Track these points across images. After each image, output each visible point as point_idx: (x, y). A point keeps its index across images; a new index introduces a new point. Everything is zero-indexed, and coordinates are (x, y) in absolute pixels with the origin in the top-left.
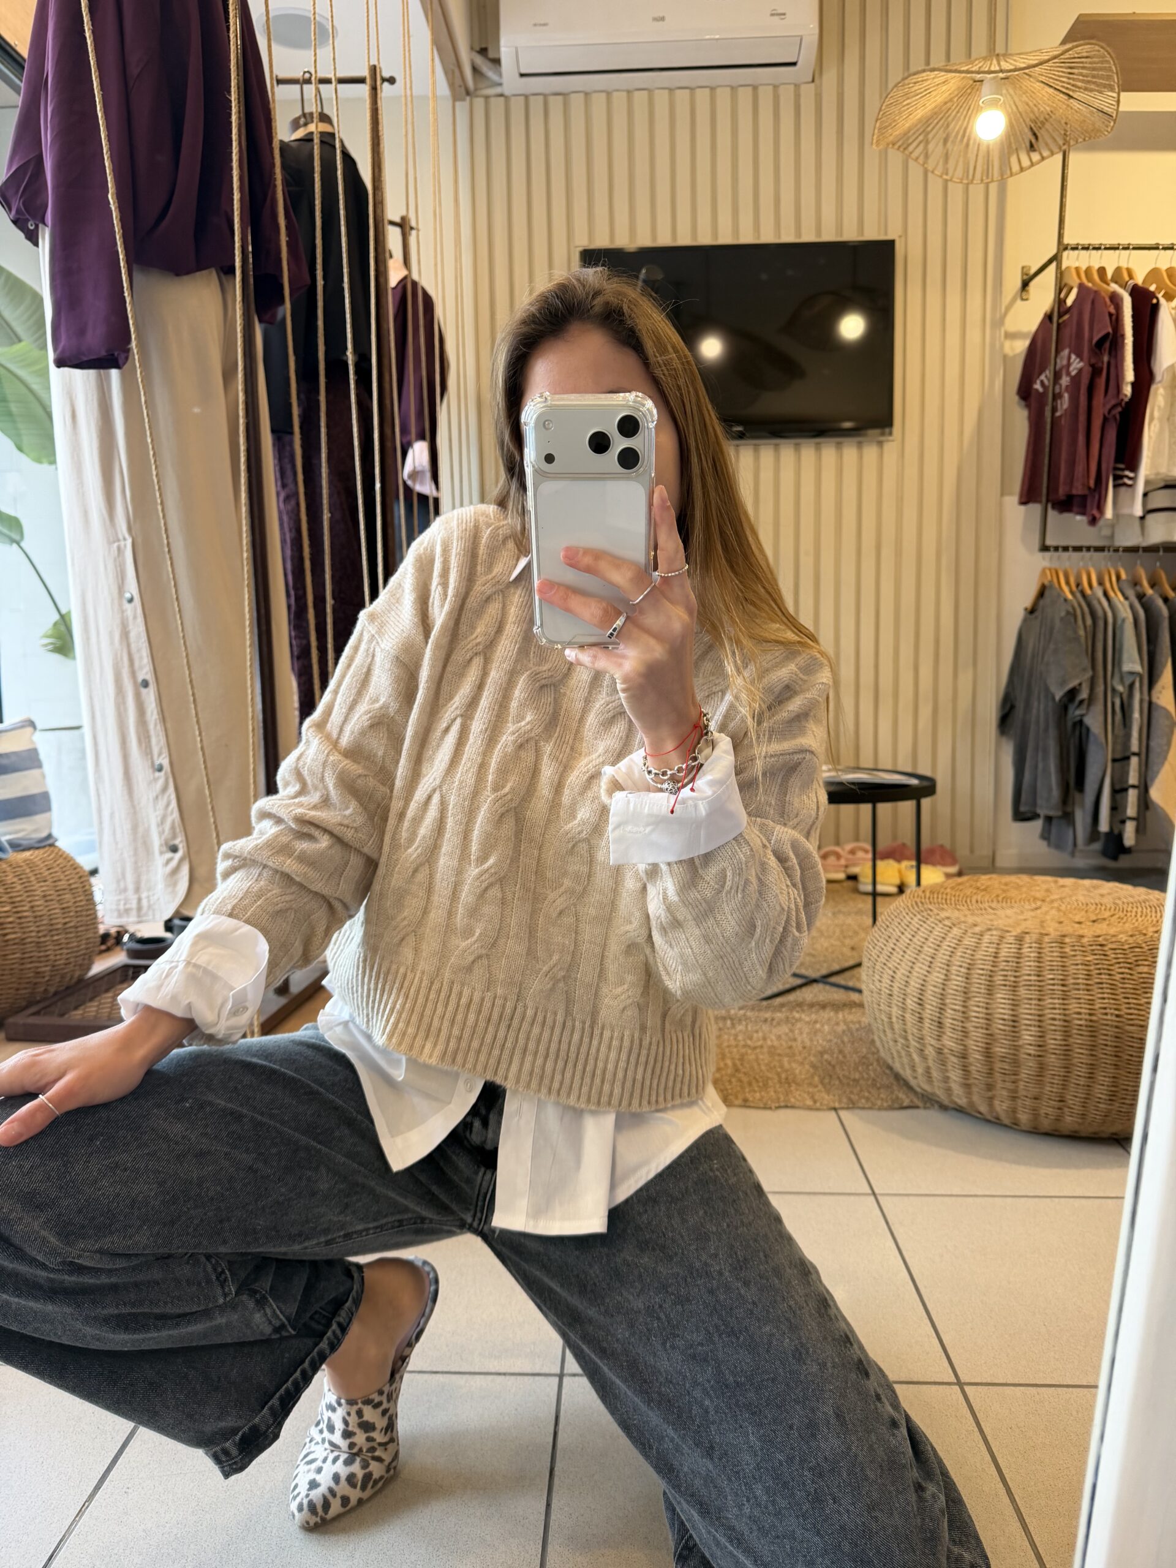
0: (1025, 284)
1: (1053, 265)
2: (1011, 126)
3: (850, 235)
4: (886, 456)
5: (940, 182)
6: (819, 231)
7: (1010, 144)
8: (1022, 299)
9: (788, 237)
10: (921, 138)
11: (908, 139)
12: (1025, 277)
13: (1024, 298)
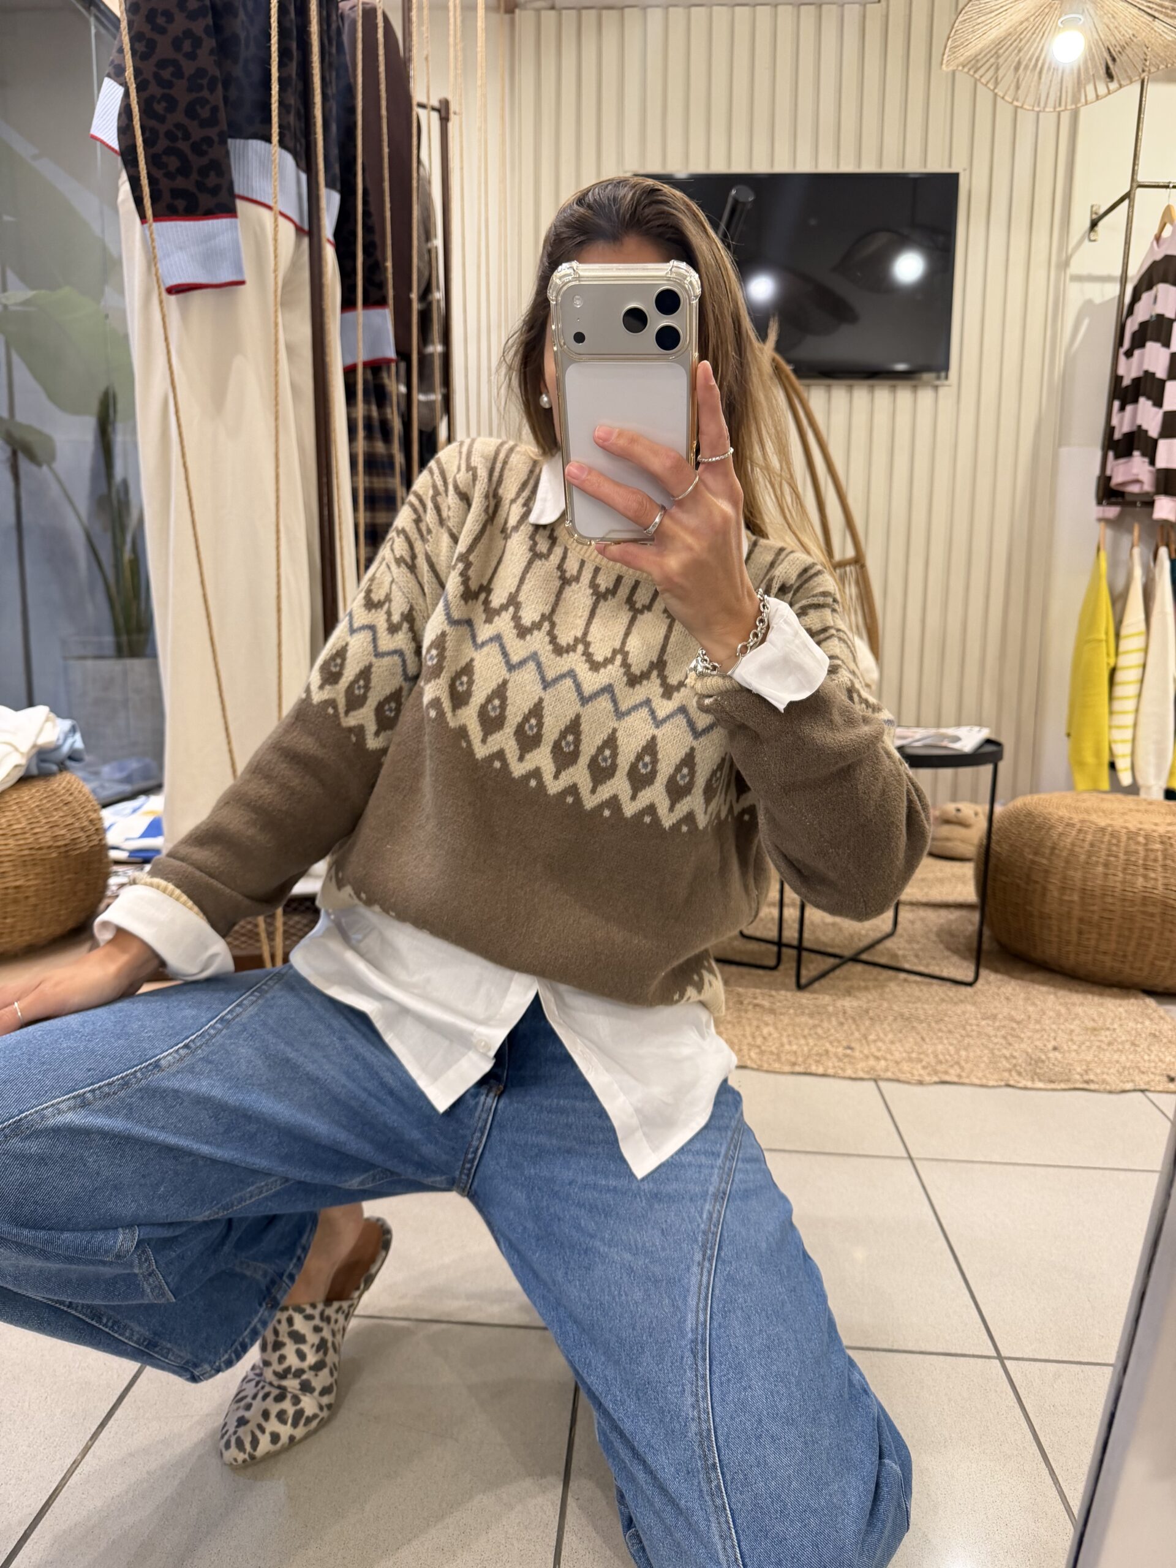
0: (1094, 224)
1: (1126, 202)
2: (1090, 49)
3: (913, 166)
4: (941, 402)
5: (1009, 109)
6: (880, 164)
7: (1087, 69)
8: (1090, 240)
9: (847, 167)
10: (992, 60)
11: (977, 61)
12: (1094, 216)
13: (1092, 238)
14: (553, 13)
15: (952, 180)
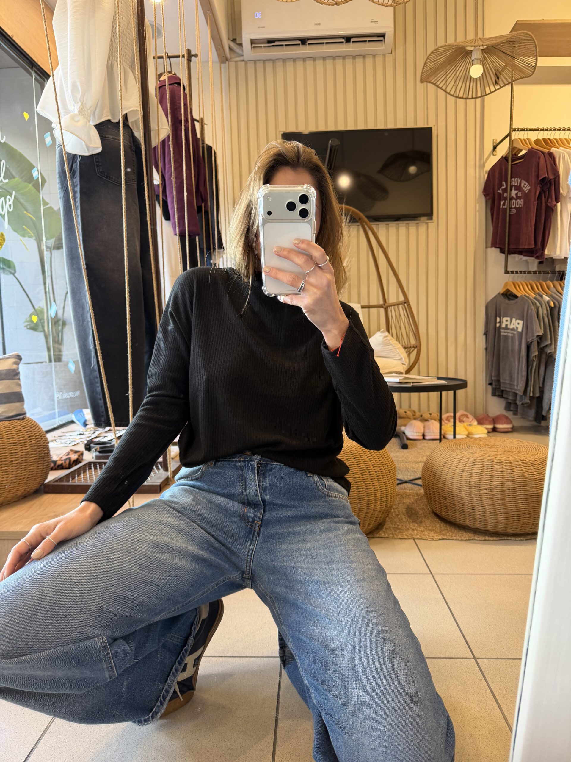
0: (495, 148)
1: (508, 138)
3: (410, 125)
4: (430, 229)
5: (453, 99)
6: (396, 124)
9: (381, 127)
10: (443, 78)
11: (437, 78)
12: (494, 144)
13: (494, 154)
14: (244, 62)
15: (430, 130)
